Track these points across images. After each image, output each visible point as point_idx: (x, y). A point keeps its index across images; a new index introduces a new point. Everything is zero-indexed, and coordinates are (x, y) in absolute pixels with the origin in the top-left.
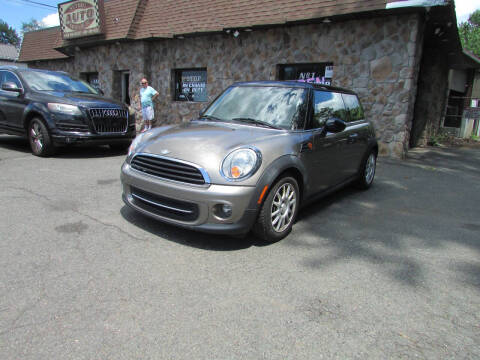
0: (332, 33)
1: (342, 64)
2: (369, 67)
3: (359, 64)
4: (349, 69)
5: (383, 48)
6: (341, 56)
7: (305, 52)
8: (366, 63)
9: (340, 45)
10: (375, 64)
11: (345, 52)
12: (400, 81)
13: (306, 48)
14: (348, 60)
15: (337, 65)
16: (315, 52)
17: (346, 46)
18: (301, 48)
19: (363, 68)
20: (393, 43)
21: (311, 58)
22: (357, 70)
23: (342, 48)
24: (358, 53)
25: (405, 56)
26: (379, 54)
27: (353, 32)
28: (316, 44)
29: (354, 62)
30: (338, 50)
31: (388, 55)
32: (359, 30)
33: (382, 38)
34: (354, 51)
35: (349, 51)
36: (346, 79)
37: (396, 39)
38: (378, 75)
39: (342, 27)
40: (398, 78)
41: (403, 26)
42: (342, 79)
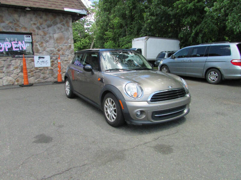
0: (28, 16)
1: (38, 34)
2: (53, 37)
3: (48, 36)
4: (43, 37)
5: (59, 28)
6: (37, 30)
7: (10, 25)
8: (51, 35)
9: (35, 24)
10: (56, 36)
11: (39, 28)
12: (69, 45)
13: (11, 22)
14: (41, 32)
15: (35, 35)
16: (18, 26)
17: (39, 25)
18: (7, 22)
19: (50, 37)
20: (63, 27)
21: (16, 29)
22: (48, 39)
23: (36, 26)
24: (46, 29)
25: (69, 33)
26: (57, 31)
27: (41, 18)
28: (18, 21)
29: (45, 34)
30: (34, 27)
31: (62, 32)
32: (44, 17)
33: (57, 23)
34: (44, 28)
35: (41, 28)
36: (42, 43)
37: (63, 25)
38: (59, 41)
39: (34, 14)
40: (68, 43)
41: (65, 19)
42: (39, 43)
